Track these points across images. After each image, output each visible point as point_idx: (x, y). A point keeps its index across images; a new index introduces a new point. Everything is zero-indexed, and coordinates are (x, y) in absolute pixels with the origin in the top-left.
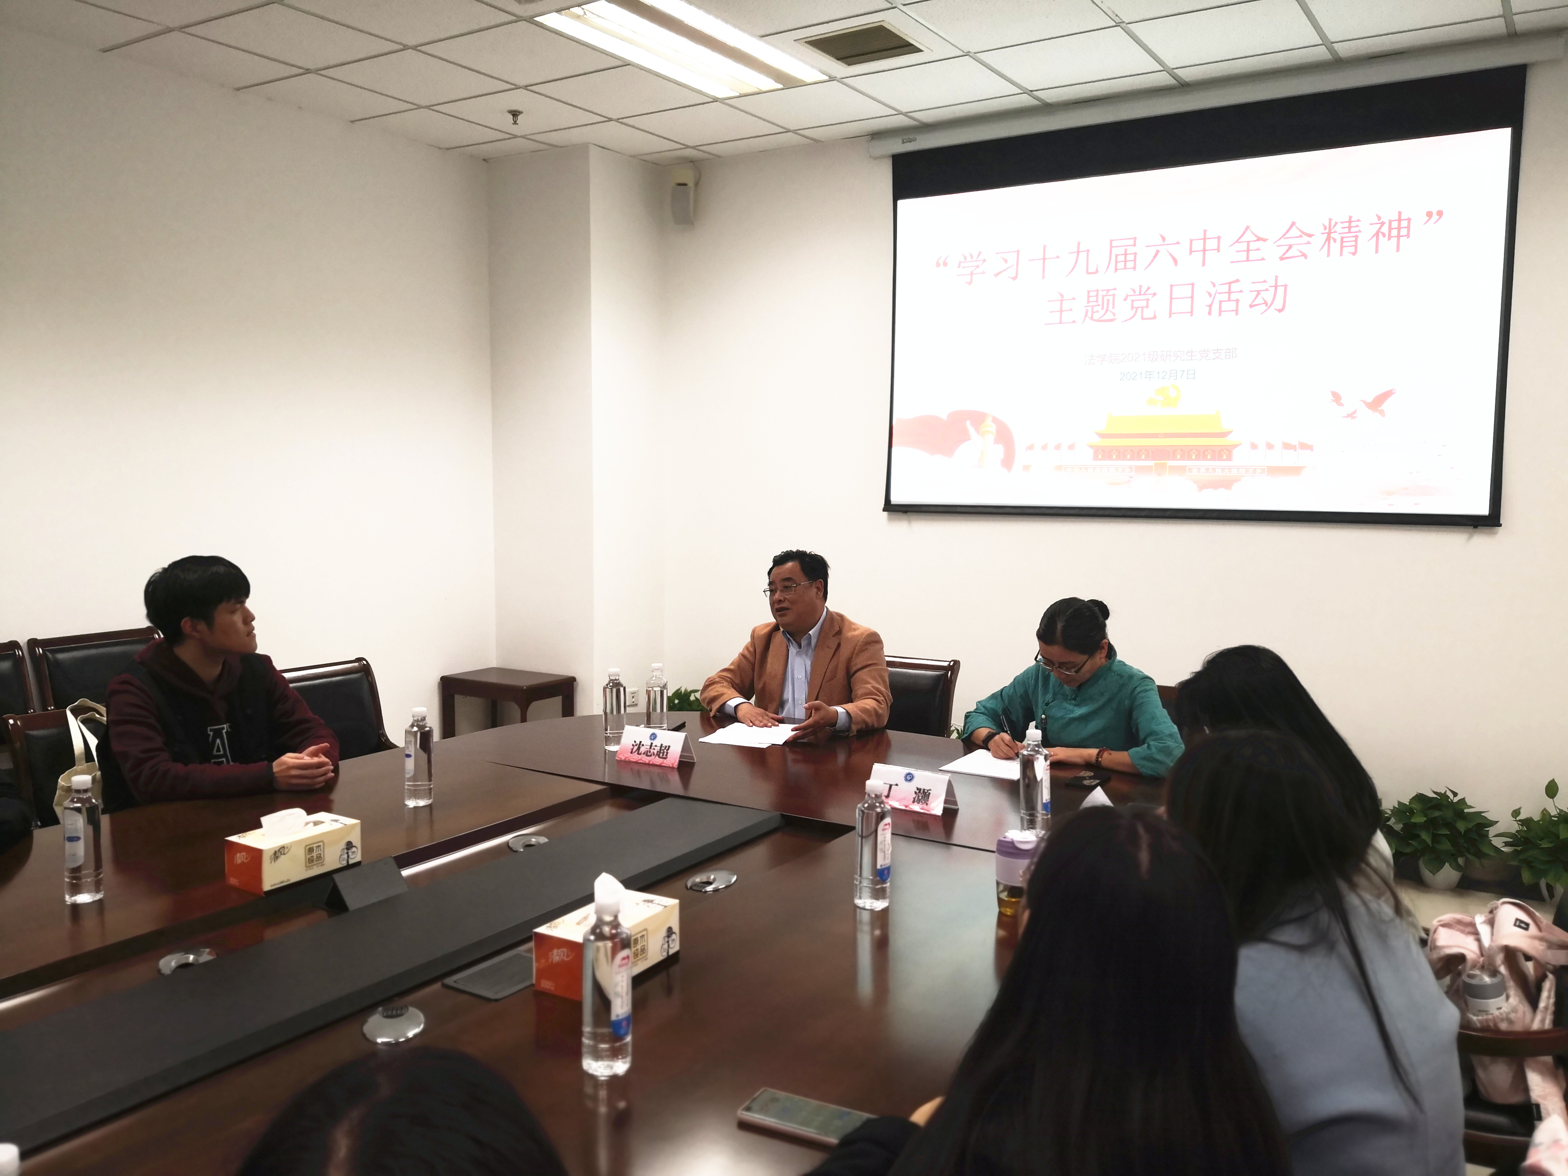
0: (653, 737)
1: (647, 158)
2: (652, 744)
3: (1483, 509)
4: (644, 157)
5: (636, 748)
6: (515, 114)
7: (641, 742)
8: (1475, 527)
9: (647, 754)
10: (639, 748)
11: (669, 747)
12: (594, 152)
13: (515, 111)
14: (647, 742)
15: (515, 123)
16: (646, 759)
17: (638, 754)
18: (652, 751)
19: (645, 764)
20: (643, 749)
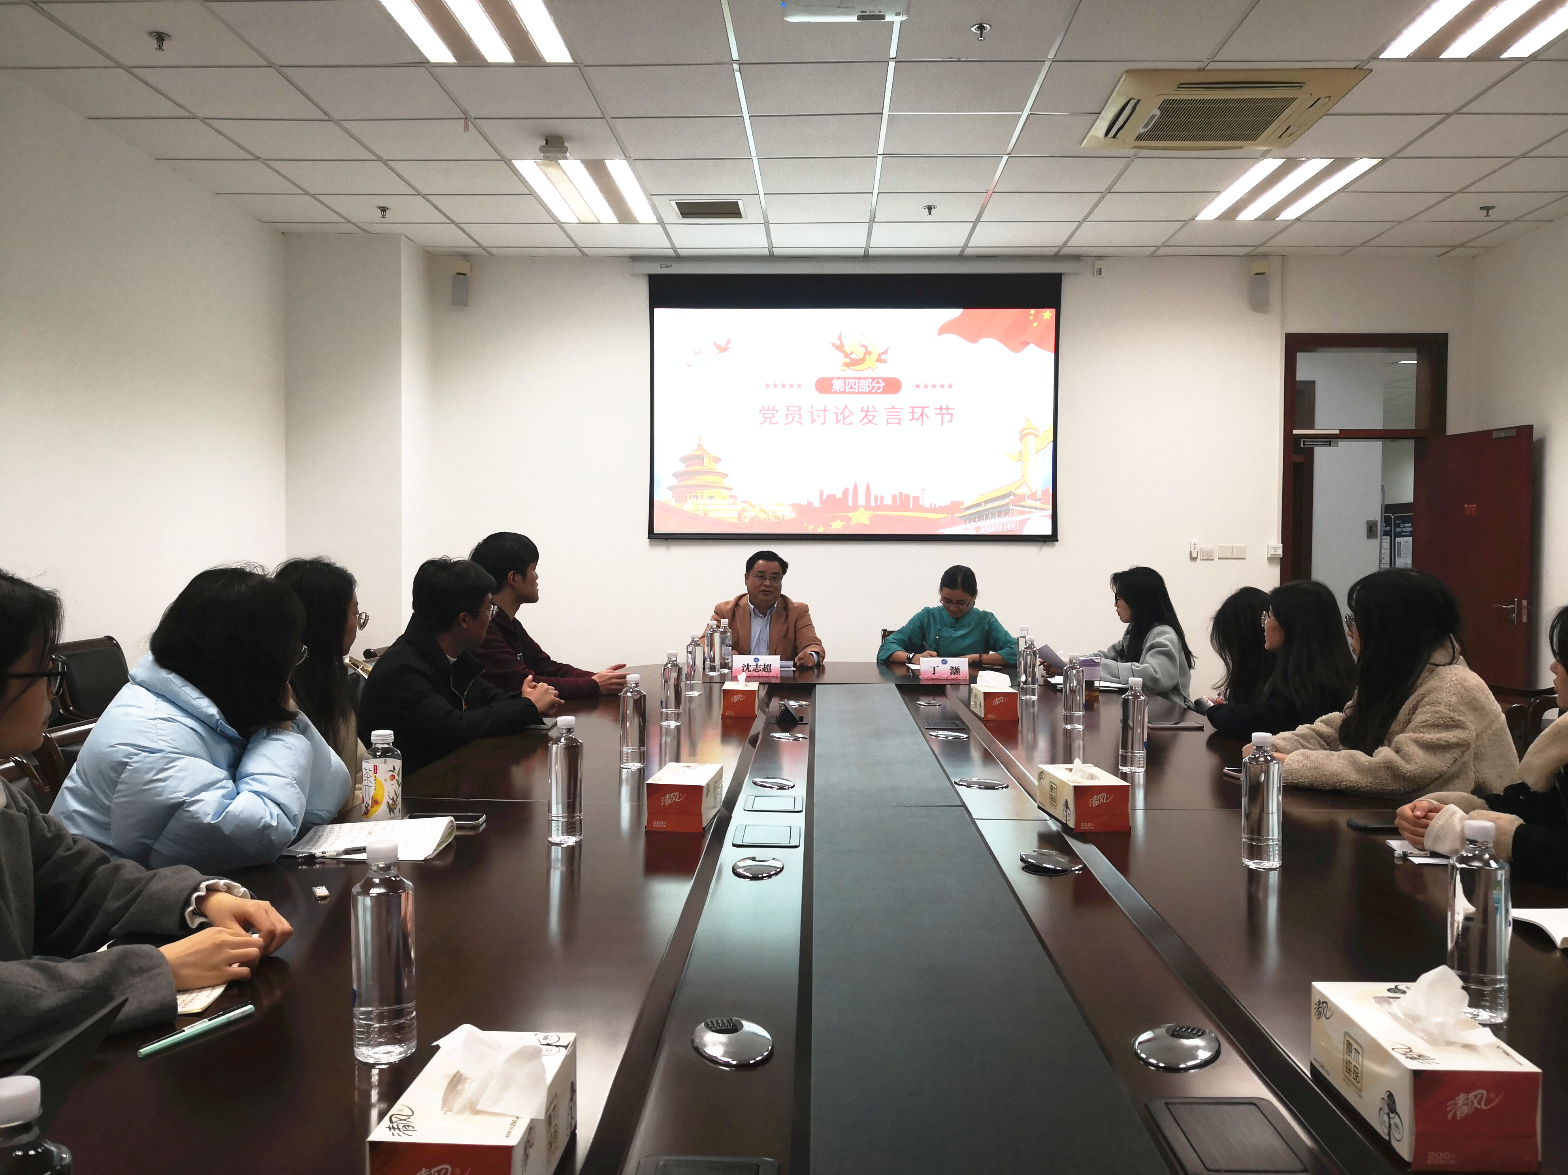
0: (757, 660)
1: (430, 250)
2: (757, 664)
3: (1049, 532)
4: (426, 249)
5: (745, 668)
6: (384, 209)
7: (748, 664)
8: (1045, 542)
9: (755, 670)
10: (748, 668)
11: (771, 665)
12: (404, 242)
13: (383, 207)
14: (753, 664)
15: (384, 217)
16: (757, 674)
17: (749, 671)
18: (759, 668)
19: (756, 677)
20: (751, 668)
